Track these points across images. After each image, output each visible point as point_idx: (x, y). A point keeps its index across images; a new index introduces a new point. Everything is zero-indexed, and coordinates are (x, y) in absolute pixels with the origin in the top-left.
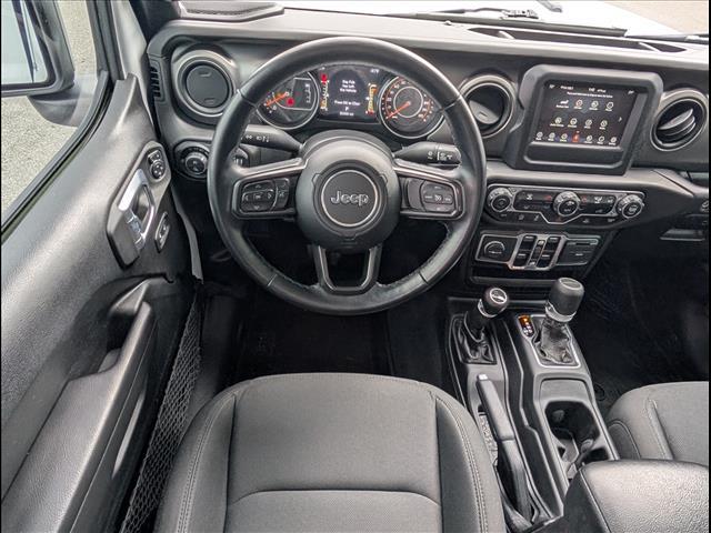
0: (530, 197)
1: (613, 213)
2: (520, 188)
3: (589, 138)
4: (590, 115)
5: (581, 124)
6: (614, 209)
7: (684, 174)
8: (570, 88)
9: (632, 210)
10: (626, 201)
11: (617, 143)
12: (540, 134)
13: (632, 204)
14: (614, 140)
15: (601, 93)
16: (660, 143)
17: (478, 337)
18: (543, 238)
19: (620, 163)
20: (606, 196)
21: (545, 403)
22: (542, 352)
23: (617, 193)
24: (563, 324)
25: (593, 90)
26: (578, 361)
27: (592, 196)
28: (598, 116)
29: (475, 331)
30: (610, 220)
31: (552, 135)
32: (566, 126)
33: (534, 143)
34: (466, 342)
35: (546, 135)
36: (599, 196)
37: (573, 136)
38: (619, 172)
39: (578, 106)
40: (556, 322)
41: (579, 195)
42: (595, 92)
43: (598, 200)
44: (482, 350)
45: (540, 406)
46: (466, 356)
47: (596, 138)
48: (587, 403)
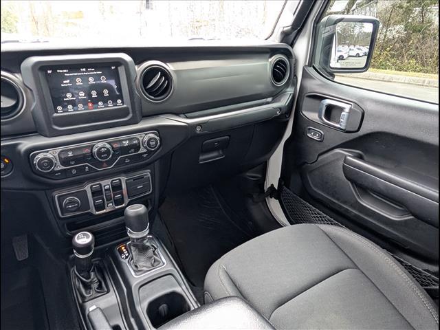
0: (70, 154)
1: (142, 150)
2: (58, 150)
3: (100, 103)
4: (93, 87)
5: (88, 95)
6: (142, 147)
7: (182, 115)
8: (65, 71)
9: (153, 143)
10: (146, 139)
11: (123, 102)
12: (60, 108)
13: (150, 139)
14: (119, 101)
15: (92, 71)
16: (153, 97)
17: (88, 277)
18: (106, 184)
19: (131, 115)
20: (130, 140)
21: (145, 304)
22: (136, 266)
23: (138, 135)
24: (143, 238)
25: (84, 70)
26: (164, 261)
27: (120, 141)
29: (85, 274)
30: (145, 155)
31: (70, 107)
32: (77, 98)
33: (55, 115)
34: (81, 285)
35: (64, 107)
36: (126, 140)
37: (87, 104)
38: (133, 121)
39: (79, 82)
40: (137, 239)
41: (109, 143)
42: (87, 71)
43: (126, 143)
44: (95, 286)
45: (142, 309)
46: (83, 297)
47: (105, 102)
48: (178, 290)
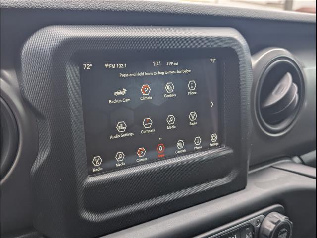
4: (170, 106)
5: (159, 124)
7: (296, 159)
8: (121, 66)
11: (220, 141)
12: (97, 160)
14: (214, 138)
15: (173, 68)
16: (270, 127)
20: (239, 232)
25: (159, 64)
28: (180, 106)
31: (120, 157)
32: (137, 133)
33: (91, 180)
35: (109, 158)
37: (155, 147)
38: (239, 185)
39: (146, 93)
42: (163, 68)
47: (189, 142)
